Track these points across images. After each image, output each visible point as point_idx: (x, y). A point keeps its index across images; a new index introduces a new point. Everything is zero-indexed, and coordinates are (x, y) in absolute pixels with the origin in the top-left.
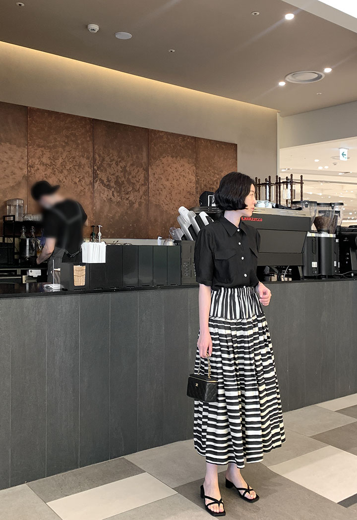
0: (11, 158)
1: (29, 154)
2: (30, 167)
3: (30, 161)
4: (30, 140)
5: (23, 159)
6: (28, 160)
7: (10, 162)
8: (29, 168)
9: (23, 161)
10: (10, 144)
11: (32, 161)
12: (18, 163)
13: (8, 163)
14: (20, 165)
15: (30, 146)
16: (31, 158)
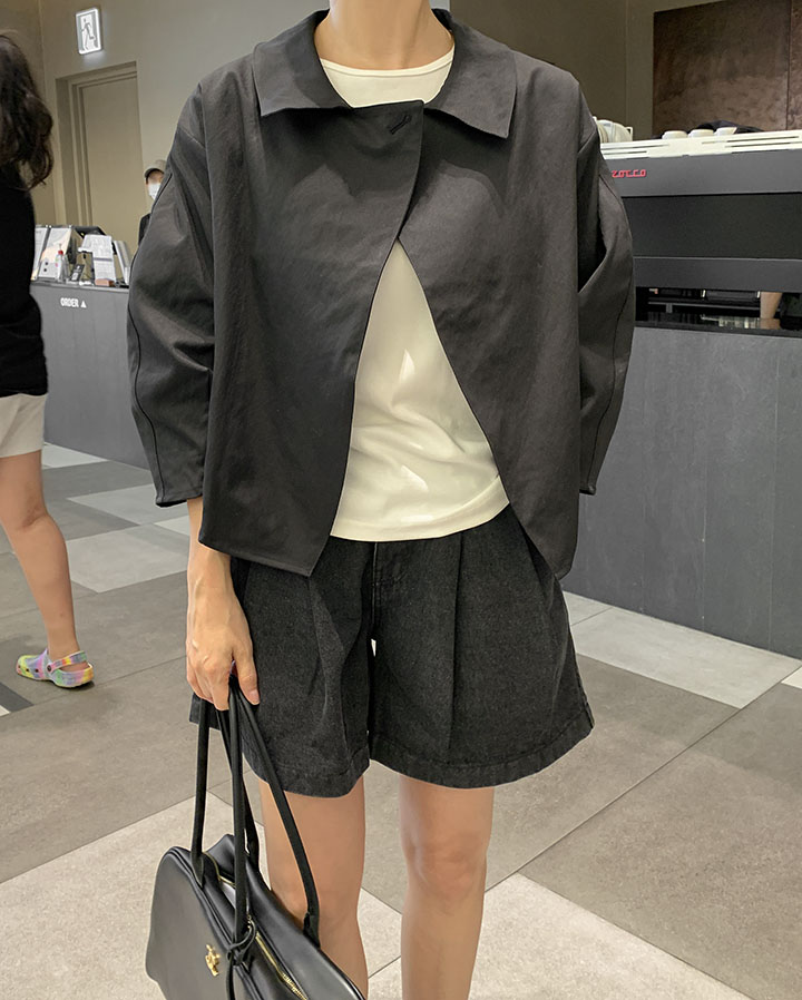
0: (754, 104)
1: (792, 87)
2: (793, 113)
3: (793, 102)
4: (795, 57)
5: (777, 100)
6: (788, 100)
7: (753, 112)
8: (790, 117)
9: (778, 104)
10: (754, 75)
11: (796, 102)
12: (769, 108)
13: (747, 114)
14: (772, 113)
15: (793, 69)
16: (796, 94)
